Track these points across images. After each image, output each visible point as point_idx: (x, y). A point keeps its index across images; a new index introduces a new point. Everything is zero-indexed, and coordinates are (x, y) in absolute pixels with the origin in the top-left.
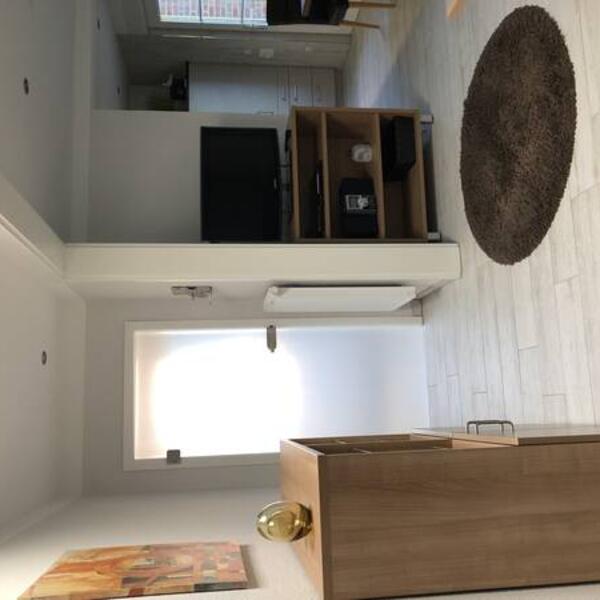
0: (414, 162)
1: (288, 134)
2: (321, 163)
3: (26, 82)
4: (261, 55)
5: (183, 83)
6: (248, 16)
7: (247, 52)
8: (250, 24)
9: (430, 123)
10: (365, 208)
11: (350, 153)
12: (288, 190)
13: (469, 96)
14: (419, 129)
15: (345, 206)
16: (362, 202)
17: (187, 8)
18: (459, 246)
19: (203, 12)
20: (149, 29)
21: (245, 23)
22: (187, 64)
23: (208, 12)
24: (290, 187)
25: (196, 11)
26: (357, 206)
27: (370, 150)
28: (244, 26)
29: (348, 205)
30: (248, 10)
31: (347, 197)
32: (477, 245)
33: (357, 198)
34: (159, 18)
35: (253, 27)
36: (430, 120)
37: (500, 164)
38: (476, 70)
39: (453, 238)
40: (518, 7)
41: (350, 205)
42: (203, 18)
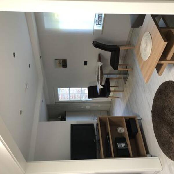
0: (138, 131)
1: (97, 125)
2: (108, 133)
3: (21, 111)
4: (86, 108)
5: (64, 117)
6: (82, 98)
7: (82, 107)
8: (83, 100)
9: (141, 120)
10: (124, 147)
11: (117, 130)
12: (98, 142)
13: (153, 109)
14: (137, 122)
15: (118, 147)
16: (123, 145)
17: (66, 97)
18: (159, 158)
19: (70, 98)
20: (56, 103)
21: (82, 100)
22: (66, 111)
23: (72, 98)
24: (99, 141)
25: (69, 98)
26: (122, 146)
27: (123, 129)
28: (82, 101)
29: (118, 146)
30: (82, 97)
31: (118, 143)
32: (166, 156)
33: (121, 144)
34: (58, 100)
35: (84, 101)
36: (140, 119)
37: (169, 127)
38: (153, 101)
39: (156, 156)
40: (163, 82)
41: (119, 146)
42: (70, 99)
